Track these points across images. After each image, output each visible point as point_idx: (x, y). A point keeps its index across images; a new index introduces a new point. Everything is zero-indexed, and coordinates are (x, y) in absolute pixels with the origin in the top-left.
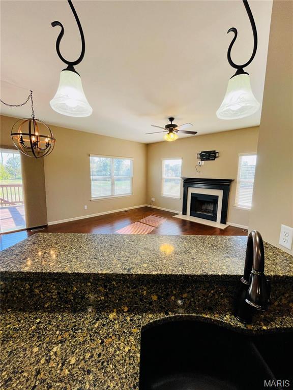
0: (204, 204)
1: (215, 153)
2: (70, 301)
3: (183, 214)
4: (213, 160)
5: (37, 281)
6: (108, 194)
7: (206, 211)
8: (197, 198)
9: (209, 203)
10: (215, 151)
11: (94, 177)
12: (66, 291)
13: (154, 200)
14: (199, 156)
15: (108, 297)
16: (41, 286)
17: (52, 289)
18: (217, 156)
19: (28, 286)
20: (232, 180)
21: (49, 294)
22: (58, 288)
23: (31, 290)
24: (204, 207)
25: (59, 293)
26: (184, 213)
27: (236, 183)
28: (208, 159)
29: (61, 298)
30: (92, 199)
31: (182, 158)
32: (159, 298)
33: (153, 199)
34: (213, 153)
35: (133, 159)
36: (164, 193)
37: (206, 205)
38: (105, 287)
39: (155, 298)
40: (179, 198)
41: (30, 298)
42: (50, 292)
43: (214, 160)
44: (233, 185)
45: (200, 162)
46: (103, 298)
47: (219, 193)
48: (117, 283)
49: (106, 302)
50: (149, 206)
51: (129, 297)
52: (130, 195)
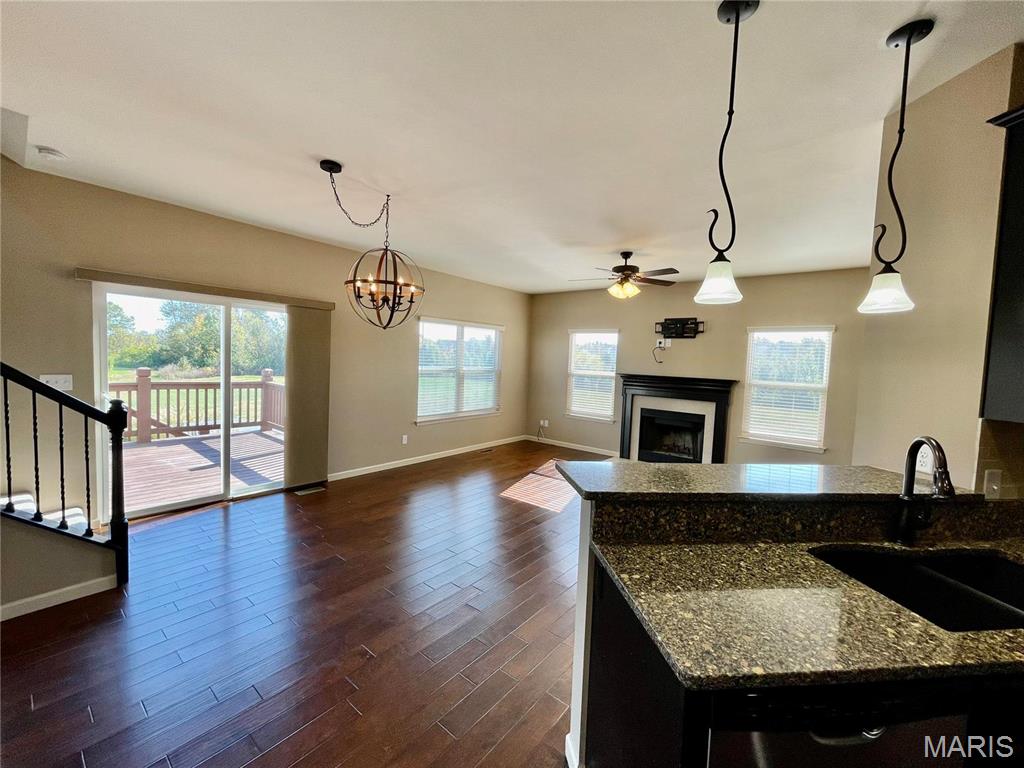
0: (668, 434)
1: (696, 323)
2: (700, 534)
3: (622, 456)
4: (691, 337)
5: (664, 508)
6: (451, 409)
7: (673, 448)
8: (653, 419)
9: (679, 430)
10: (696, 319)
11: (424, 368)
12: (697, 520)
13: (546, 425)
14: (659, 328)
15: (745, 527)
16: (667, 514)
17: (681, 517)
18: (701, 329)
19: (652, 514)
20: (735, 381)
21: (676, 525)
22: (689, 517)
23: (656, 520)
24: (668, 441)
25: (688, 523)
26: (625, 453)
27: (744, 387)
28: (680, 335)
29: (690, 529)
30: (418, 421)
31: (620, 332)
32: (804, 526)
33: (545, 423)
34: (692, 323)
35: (503, 328)
36: (573, 408)
37: (672, 435)
38: (744, 514)
39: (799, 527)
40: (612, 418)
41: (652, 530)
42: (677, 522)
43: (694, 337)
44: (736, 392)
45: (663, 340)
46: (739, 529)
47: (707, 410)
48: (757, 508)
49: (742, 534)
50: (534, 438)
51: (770, 526)
52: (494, 411)
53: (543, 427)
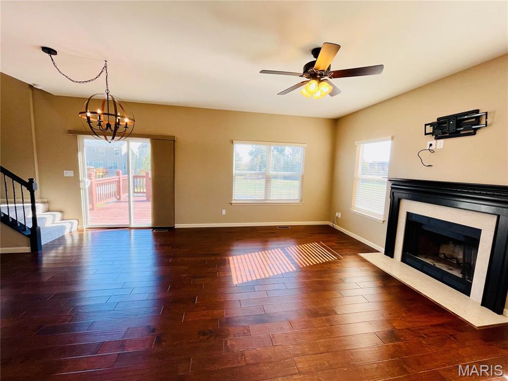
1: (477, 115)
4: (470, 134)
8: (421, 224)
10: (477, 112)
13: (340, 217)
14: (430, 129)
18: (483, 123)
24: (445, 250)
26: (389, 251)
28: (453, 134)
30: (233, 202)
31: (392, 138)
33: (338, 215)
34: (471, 118)
40: (382, 218)
43: (474, 134)
45: (434, 142)
50: (331, 224)
52: (298, 202)
53: (337, 218)
